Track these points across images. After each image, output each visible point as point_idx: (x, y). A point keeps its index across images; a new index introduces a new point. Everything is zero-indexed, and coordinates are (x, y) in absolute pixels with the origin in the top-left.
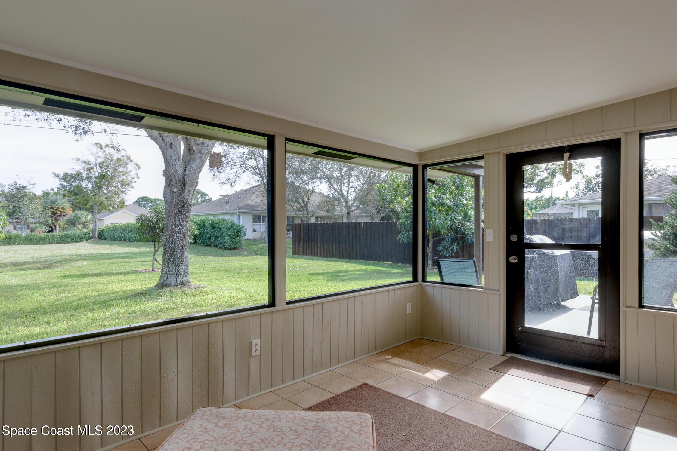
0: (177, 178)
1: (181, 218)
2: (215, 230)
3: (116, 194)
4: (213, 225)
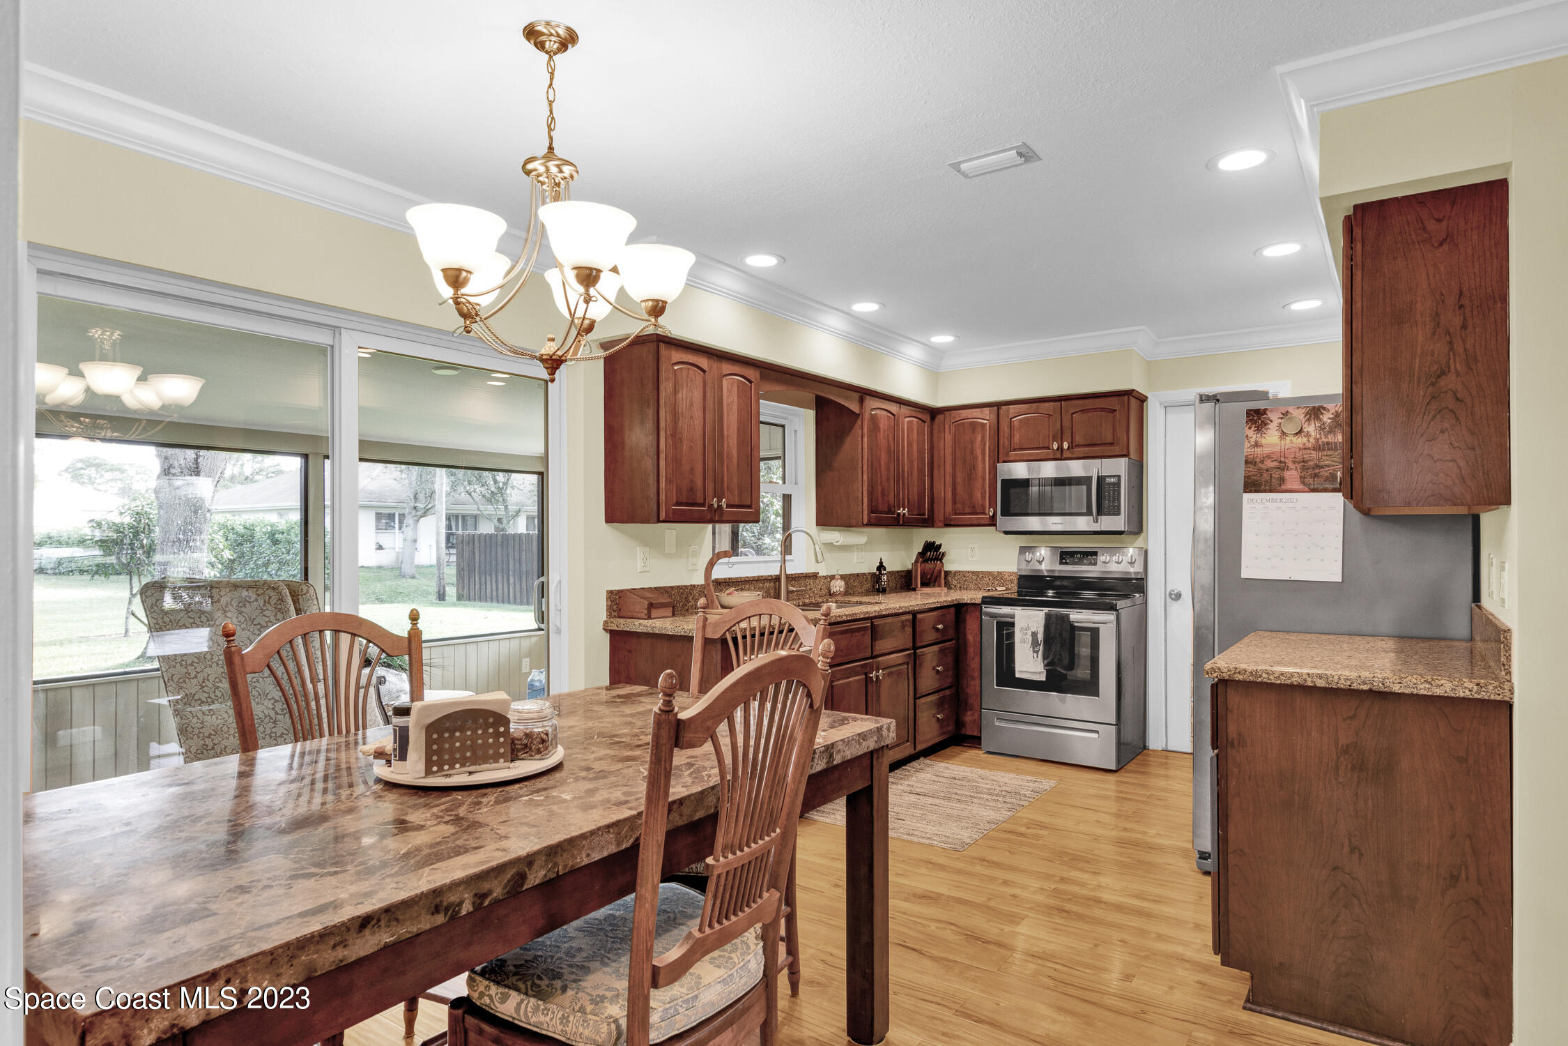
0: (182, 462)
1: (190, 534)
2: (280, 546)
4: (274, 535)
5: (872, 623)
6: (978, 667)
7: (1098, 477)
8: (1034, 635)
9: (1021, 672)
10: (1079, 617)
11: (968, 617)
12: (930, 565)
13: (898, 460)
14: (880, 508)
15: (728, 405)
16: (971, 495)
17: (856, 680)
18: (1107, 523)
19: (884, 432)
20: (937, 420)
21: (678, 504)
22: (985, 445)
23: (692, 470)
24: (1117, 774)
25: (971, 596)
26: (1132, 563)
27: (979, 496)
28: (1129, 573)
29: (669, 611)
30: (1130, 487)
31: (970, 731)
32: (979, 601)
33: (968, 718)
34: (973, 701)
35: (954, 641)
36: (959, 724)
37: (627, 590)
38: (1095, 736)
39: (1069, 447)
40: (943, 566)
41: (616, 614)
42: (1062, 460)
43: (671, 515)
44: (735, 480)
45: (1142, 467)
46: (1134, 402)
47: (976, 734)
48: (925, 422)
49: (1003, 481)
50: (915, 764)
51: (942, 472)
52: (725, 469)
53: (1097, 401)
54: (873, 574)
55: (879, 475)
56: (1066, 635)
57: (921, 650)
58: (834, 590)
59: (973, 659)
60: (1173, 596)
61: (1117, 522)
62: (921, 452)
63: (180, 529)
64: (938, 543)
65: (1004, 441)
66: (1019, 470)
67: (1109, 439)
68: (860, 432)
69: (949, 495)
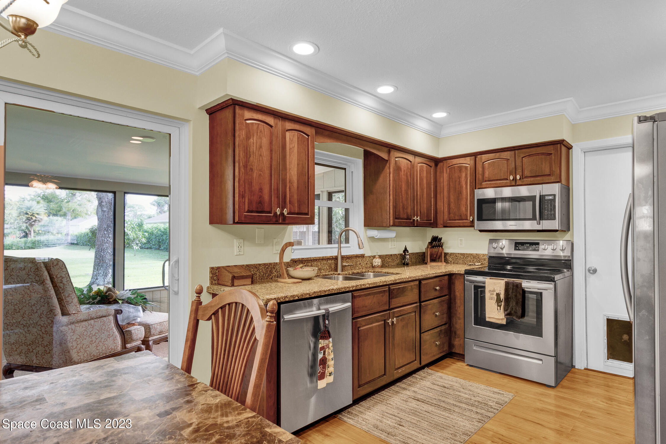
0: (107, 200)
1: (109, 231)
3: (89, 201)
5: (389, 288)
6: (462, 312)
7: (540, 196)
8: (498, 295)
9: (489, 317)
10: (527, 285)
11: (456, 282)
12: (435, 250)
13: (414, 188)
14: (402, 216)
15: (290, 149)
16: (459, 209)
17: (377, 325)
18: (546, 224)
19: (404, 171)
20: (439, 166)
21: (249, 211)
22: (467, 180)
23: (261, 190)
24: (555, 389)
25: (458, 269)
26: (563, 250)
27: (464, 209)
28: (560, 256)
29: (249, 281)
30: (562, 202)
31: (457, 350)
32: (463, 272)
33: (457, 342)
34: (460, 332)
35: (447, 296)
36: (451, 345)
37: (223, 267)
38: (540, 362)
39: (520, 179)
40: (443, 249)
41: (216, 282)
42: (516, 186)
43: (243, 219)
44: (295, 197)
45: (569, 190)
46: (564, 149)
47: (461, 353)
48: (431, 167)
49: (478, 200)
50: (421, 373)
51: (442, 195)
52: (288, 190)
53: (539, 148)
54: (401, 255)
55: (401, 196)
56: (520, 297)
57: (425, 303)
58: (374, 264)
59: (459, 307)
60: (591, 271)
61: (554, 224)
62: (428, 184)
63: (105, 229)
64: (440, 237)
65: (479, 176)
66: (489, 193)
67: (547, 172)
68: (388, 170)
69: (446, 210)
